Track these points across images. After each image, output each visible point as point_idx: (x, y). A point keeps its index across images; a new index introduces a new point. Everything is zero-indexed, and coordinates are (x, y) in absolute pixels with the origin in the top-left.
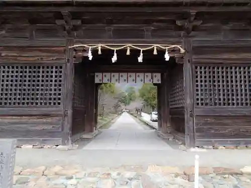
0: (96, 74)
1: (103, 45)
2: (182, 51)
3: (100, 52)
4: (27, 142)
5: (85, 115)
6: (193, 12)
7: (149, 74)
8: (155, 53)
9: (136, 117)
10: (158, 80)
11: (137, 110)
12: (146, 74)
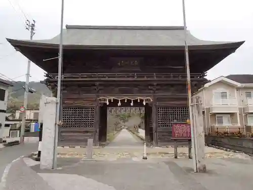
1: (114, 98)
2: (151, 100)
3: (112, 101)
4: (78, 145)
6: (155, 84)
7: (138, 108)
8: (139, 101)
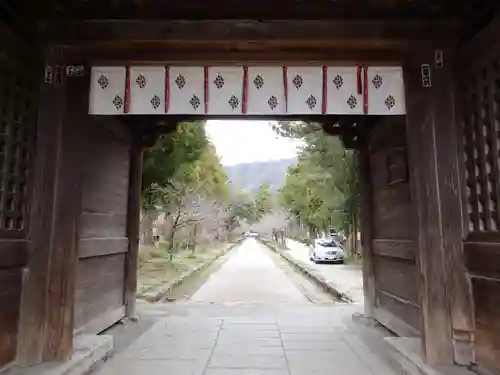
0: (97, 72)
5: (26, 270)
9: (273, 249)
10: (390, 102)
11: (276, 234)
12: (333, 72)
